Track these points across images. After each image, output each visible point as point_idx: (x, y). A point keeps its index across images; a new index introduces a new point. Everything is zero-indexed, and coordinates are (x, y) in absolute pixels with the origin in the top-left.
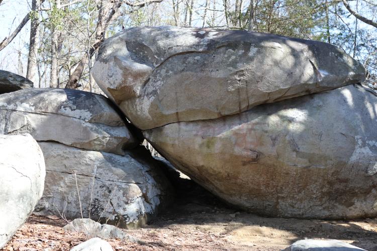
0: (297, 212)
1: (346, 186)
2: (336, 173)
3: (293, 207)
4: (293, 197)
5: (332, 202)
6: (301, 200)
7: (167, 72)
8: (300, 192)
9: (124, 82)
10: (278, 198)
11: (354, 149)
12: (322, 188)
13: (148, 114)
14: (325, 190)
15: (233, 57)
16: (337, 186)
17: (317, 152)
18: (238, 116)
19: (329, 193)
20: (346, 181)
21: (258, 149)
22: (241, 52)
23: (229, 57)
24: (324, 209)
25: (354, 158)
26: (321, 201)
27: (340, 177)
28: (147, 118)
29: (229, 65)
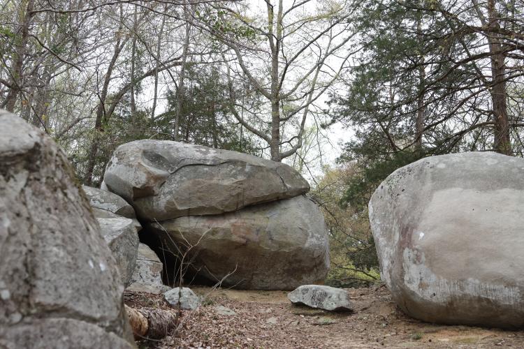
0: (265, 285)
1: (299, 266)
2: (295, 255)
3: (263, 281)
4: (264, 274)
5: (289, 278)
6: (269, 276)
7: (181, 177)
8: (269, 270)
9: (148, 183)
10: (253, 274)
11: (307, 239)
12: (284, 267)
13: (163, 209)
14: (286, 268)
15: (234, 171)
16: (294, 265)
17: (285, 240)
18: (233, 213)
19: (288, 271)
20: (300, 261)
21: (248, 236)
22: (240, 168)
23: (231, 170)
24: (283, 282)
25: (307, 245)
26: (282, 276)
27: (297, 258)
28: (162, 211)
29: (231, 177)
